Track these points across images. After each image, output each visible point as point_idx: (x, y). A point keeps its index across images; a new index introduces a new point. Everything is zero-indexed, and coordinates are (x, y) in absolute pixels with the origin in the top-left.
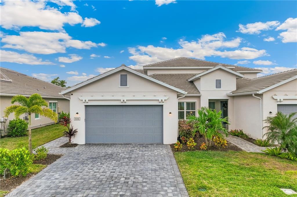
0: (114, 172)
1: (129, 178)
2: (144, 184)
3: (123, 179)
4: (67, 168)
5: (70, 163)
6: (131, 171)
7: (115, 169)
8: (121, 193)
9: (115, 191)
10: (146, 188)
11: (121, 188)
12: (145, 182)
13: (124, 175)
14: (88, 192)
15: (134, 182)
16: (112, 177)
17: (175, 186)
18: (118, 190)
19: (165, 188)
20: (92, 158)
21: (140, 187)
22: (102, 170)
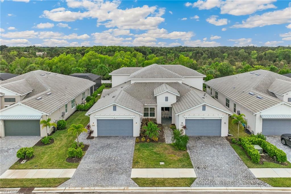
0: (110, 155)
1: (115, 158)
2: (120, 160)
3: (113, 158)
4: (94, 153)
5: (94, 150)
6: (117, 154)
7: (111, 154)
8: (113, 164)
9: (111, 163)
10: (120, 162)
11: (113, 162)
12: (121, 160)
13: (114, 156)
14: (103, 163)
15: (117, 160)
16: (110, 157)
17: (130, 161)
18: (112, 163)
19: (126, 162)
20: (102, 147)
21: (119, 162)
22: (106, 154)
